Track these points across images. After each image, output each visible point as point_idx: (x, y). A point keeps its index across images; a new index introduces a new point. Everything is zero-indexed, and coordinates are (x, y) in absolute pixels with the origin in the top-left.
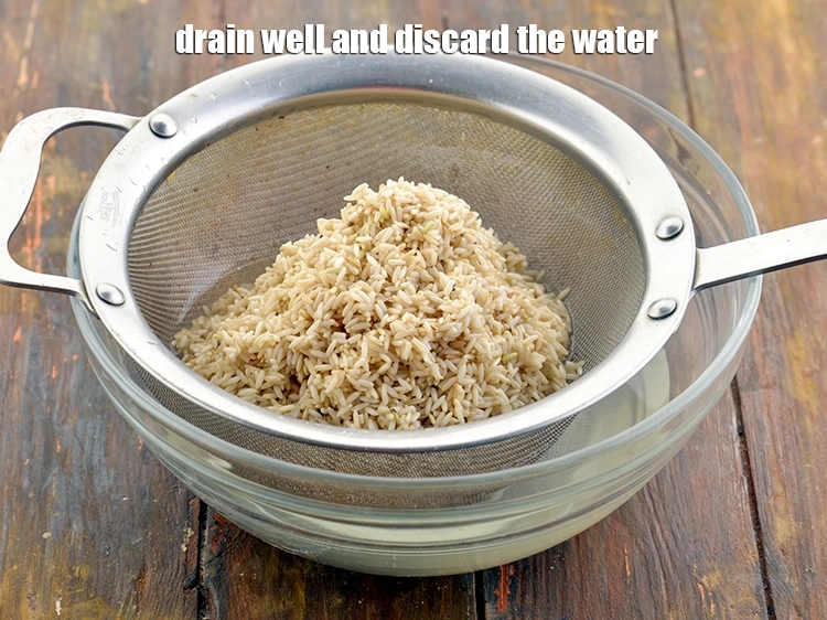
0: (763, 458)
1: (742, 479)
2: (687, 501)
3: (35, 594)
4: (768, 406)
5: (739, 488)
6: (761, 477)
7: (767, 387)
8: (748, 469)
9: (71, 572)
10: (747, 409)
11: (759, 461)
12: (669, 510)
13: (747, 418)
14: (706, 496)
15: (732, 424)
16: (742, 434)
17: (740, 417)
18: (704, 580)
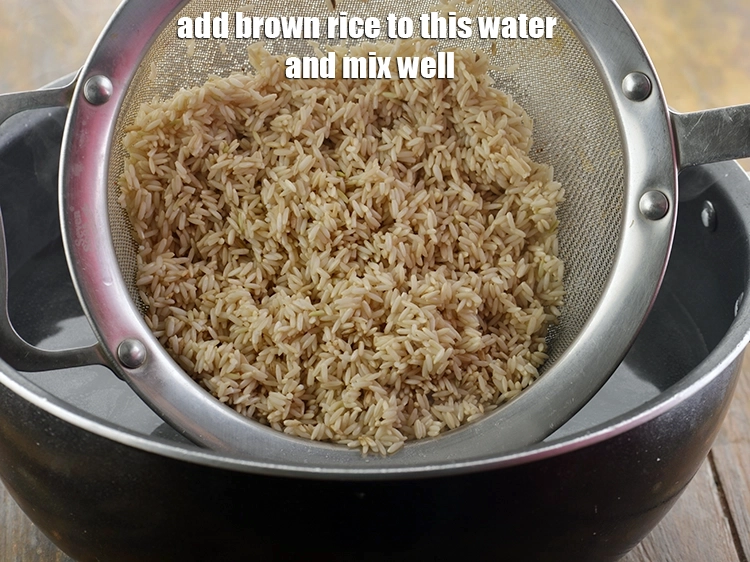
0: (740, 502)
1: (723, 520)
2: (674, 540)
4: (740, 458)
5: (722, 527)
6: (741, 518)
7: (736, 441)
8: (728, 512)
10: (720, 461)
11: (737, 505)
12: (658, 549)
13: (720, 468)
14: (692, 535)
15: (707, 473)
16: (718, 483)
17: (714, 469)
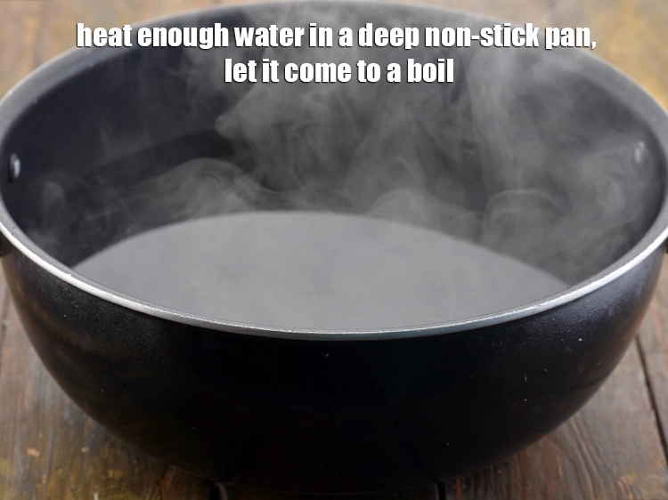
3: (76, 489)
5: (648, 418)
9: (106, 474)
17: (646, 373)
18: (623, 478)
